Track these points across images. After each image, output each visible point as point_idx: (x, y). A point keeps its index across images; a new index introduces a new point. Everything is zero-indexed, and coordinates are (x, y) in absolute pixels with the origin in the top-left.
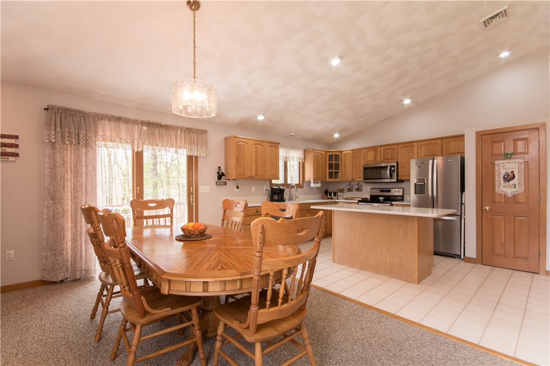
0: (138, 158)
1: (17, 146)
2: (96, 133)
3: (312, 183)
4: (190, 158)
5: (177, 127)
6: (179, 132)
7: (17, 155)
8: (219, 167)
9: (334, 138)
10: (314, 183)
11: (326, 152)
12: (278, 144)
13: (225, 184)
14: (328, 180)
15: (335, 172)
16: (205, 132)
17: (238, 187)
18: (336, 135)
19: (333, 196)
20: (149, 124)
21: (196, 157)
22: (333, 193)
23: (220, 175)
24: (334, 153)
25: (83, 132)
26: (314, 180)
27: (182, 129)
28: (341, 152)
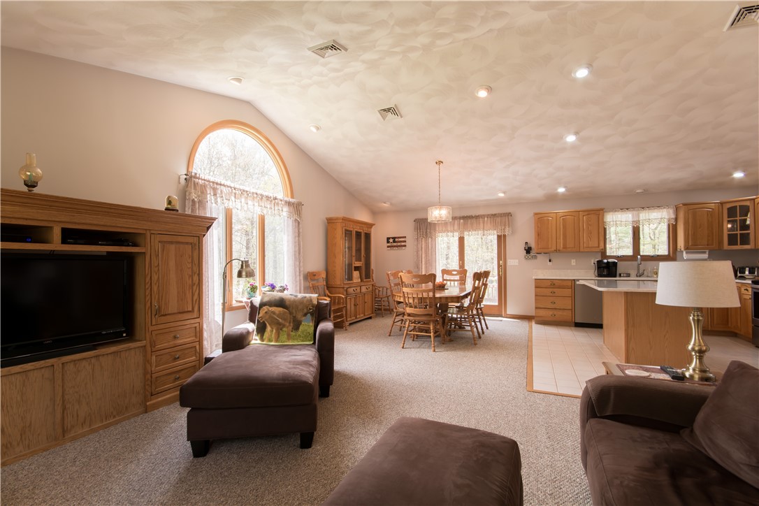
0: (461, 240)
1: (405, 241)
2: (435, 230)
3: (684, 253)
4: (499, 237)
5: (484, 215)
6: (486, 219)
7: (405, 246)
8: (526, 243)
9: (733, 179)
10: (687, 253)
11: (722, 204)
12: (602, 210)
13: (535, 257)
14: (726, 246)
15: (740, 234)
16: (509, 214)
17: (550, 261)
18: (738, 175)
19: (747, 273)
20: (464, 218)
21: (505, 236)
22: (747, 269)
23: (528, 250)
24: (738, 204)
25: (428, 230)
26: (687, 248)
27: (488, 216)
28: (754, 199)
